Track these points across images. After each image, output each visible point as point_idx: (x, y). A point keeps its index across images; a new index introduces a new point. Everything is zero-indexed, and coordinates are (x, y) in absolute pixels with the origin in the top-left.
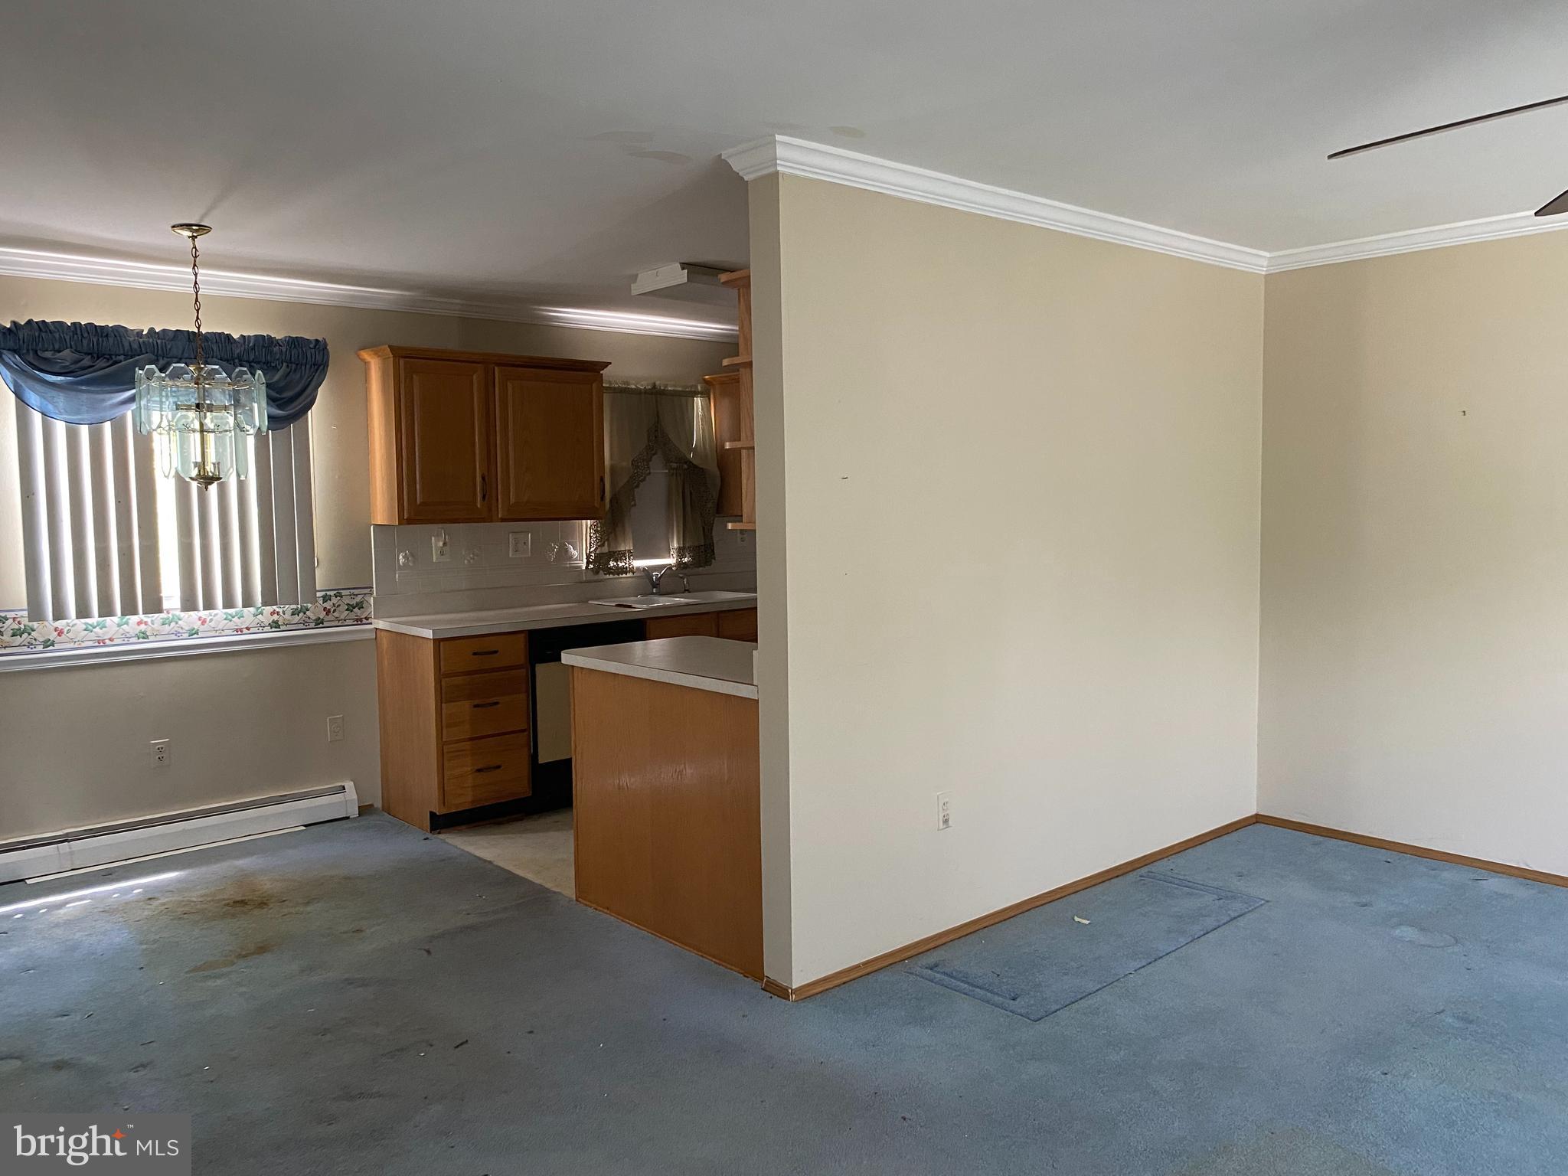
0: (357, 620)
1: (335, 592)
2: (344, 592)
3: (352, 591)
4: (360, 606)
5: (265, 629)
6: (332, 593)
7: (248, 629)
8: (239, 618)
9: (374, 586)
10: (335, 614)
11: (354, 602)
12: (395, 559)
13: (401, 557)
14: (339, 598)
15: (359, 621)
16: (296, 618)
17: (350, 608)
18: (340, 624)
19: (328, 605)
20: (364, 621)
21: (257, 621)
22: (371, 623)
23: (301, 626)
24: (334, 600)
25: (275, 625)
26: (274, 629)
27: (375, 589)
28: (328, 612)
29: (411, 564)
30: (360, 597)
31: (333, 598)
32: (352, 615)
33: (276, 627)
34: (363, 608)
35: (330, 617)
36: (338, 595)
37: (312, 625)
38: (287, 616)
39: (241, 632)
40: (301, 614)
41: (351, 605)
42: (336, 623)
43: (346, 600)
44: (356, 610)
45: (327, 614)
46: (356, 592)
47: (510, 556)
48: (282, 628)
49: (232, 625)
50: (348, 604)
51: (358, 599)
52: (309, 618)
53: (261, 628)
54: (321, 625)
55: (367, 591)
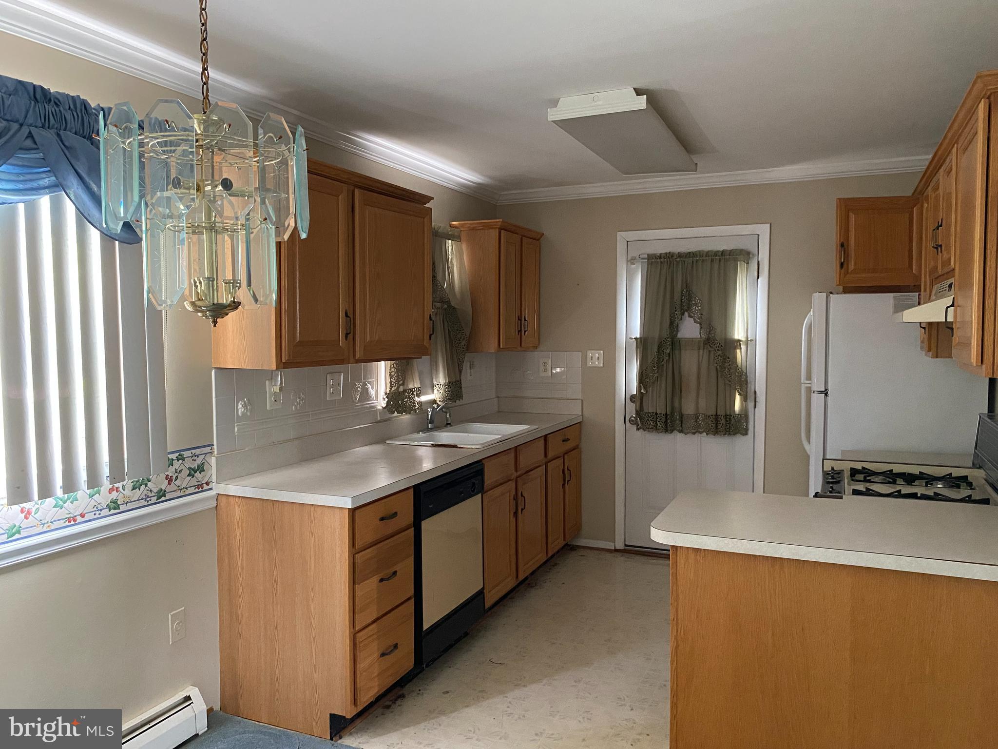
0: (198, 487)
1: (177, 454)
2: (186, 454)
3: (194, 451)
4: (201, 469)
5: (103, 513)
6: (174, 456)
7: (82, 516)
8: (72, 503)
9: (215, 443)
10: (178, 482)
11: (195, 465)
12: (234, 409)
13: (240, 406)
14: (181, 461)
15: (200, 488)
16: (138, 493)
17: (192, 472)
18: (182, 494)
19: (171, 472)
20: (205, 487)
21: (93, 503)
22: (211, 489)
23: (144, 503)
24: (177, 465)
25: (114, 505)
26: (113, 512)
27: (215, 447)
28: (170, 480)
29: (249, 414)
30: (201, 457)
31: (175, 462)
32: (194, 482)
33: (115, 509)
34: (204, 471)
35: (173, 487)
36: (181, 458)
37: (154, 499)
38: (128, 492)
39: (75, 520)
40: (143, 487)
41: (193, 469)
42: (178, 494)
43: (189, 463)
44: (197, 474)
45: (169, 484)
46: (197, 451)
47: (328, 399)
48: (122, 508)
49: (63, 513)
50: (190, 468)
51: (199, 461)
52: (151, 491)
53: (98, 513)
54: (163, 499)
55: (207, 450)
